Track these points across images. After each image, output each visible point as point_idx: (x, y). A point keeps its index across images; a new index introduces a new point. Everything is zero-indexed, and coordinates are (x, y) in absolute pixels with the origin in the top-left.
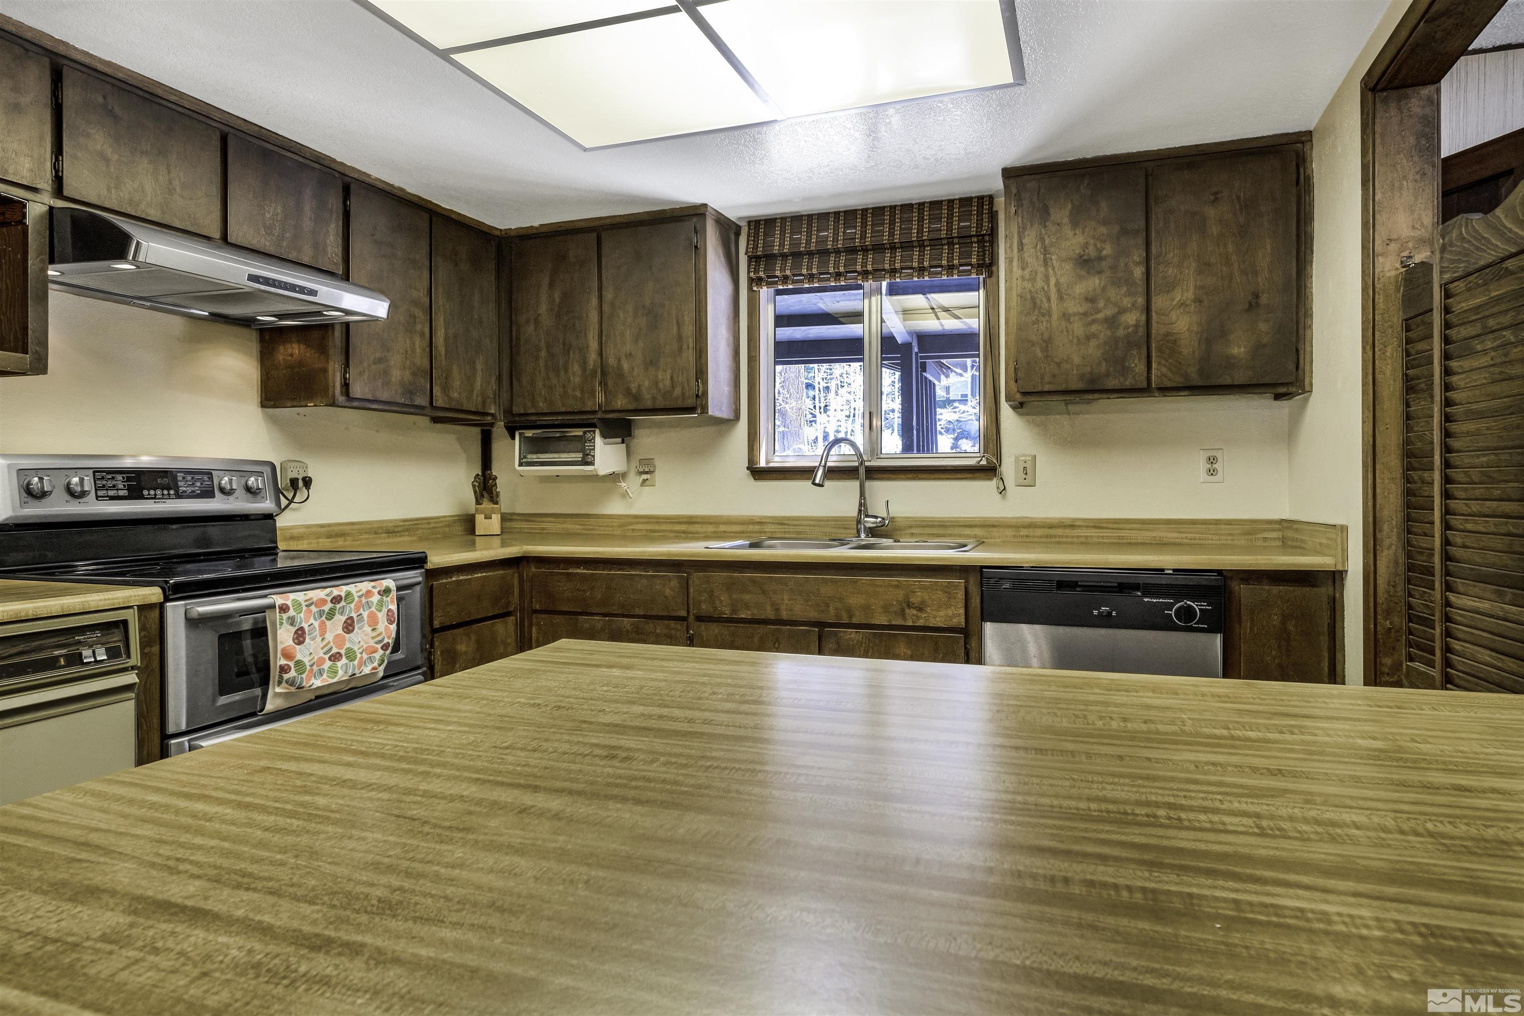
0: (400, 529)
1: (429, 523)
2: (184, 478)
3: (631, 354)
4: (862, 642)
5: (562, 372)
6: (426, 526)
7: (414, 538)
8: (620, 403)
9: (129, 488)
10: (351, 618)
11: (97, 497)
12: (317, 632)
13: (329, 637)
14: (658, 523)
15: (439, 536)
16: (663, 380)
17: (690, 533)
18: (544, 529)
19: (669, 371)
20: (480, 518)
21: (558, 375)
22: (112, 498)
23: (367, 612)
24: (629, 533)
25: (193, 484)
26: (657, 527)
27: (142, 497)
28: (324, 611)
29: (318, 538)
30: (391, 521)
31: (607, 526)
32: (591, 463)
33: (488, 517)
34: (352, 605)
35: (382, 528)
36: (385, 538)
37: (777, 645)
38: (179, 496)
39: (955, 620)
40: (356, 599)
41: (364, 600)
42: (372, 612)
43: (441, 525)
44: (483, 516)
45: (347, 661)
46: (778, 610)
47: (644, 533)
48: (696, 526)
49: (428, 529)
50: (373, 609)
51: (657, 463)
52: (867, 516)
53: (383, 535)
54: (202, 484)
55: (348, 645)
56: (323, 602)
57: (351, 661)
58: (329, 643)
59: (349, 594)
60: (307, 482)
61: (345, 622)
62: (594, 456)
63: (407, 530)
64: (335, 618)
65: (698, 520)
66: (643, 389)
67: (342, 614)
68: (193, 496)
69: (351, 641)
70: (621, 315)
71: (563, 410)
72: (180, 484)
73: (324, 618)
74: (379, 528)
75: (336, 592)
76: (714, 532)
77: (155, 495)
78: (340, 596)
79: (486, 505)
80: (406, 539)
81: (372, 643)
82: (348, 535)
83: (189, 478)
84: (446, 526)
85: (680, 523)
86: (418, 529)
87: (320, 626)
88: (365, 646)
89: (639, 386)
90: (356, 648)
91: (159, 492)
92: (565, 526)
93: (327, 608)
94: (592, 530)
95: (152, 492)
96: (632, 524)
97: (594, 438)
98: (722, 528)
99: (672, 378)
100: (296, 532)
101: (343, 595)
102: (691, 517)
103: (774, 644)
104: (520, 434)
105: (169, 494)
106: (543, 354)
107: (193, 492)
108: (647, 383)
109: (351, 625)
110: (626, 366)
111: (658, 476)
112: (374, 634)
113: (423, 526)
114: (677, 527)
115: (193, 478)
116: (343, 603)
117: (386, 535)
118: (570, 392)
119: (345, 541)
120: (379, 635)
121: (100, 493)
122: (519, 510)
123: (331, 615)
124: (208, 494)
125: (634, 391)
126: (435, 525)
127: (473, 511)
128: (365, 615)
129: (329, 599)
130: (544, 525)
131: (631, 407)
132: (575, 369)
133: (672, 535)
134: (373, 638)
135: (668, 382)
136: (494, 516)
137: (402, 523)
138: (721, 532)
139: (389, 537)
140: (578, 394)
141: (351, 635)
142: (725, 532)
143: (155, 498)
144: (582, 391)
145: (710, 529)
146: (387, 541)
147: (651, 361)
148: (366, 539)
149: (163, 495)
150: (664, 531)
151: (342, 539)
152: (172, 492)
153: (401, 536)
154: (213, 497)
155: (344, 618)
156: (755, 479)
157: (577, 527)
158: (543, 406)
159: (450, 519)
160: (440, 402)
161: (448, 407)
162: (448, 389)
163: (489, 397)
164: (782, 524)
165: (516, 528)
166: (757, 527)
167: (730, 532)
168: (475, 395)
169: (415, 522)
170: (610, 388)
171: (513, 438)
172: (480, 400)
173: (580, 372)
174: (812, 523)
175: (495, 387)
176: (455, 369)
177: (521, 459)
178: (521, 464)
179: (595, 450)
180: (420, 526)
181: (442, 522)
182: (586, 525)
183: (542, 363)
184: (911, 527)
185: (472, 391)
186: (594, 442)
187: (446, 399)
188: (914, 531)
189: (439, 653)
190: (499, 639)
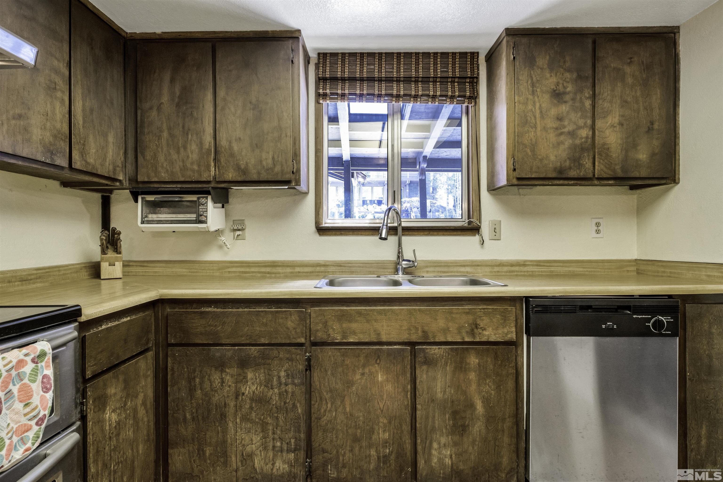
0: (33, 277)
1: (59, 270)
3: (240, 139)
4: (443, 355)
5: (182, 150)
6: (57, 273)
7: (47, 284)
8: (231, 176)
14: (249, 266)
15: (68, 281)
16: (266, 159)
17: (273, 273)
18: (156, 272)
19: (271, 153)
20: (104, 266)
21: (178, 153)
24: (227, 275)
26: (248, 270)
30: (23, 269)
31: (209, 269)
32: (204, 222)
33: (112, 265)
36: (17, 284)
37: (378, 362)
39: (509, 336)
43: (70, 272)
44: (107, 264)
46: (379, 334)
47: (237, 274)
48: (277, 268)
49: (59, 275)
51: (246, 223)
52: (404, 260)
53: (15, 282)
62: (206, 217)
63: (39, 277)
65: (280, 264)
66: (250, 165)
70: (233, 109)
71: (182, 179)
74: (12, 276)
76: (292, 273)
79: (111, 254)
80: (38, 284)
84: (73, 272)
85: (266, 266)
86: (49, 275)
89: (247, 163)
92: (174, 270)
94: (196, 272)
96: (228, 267)
97: (207, 203)
98: (297, 269)
99: (273, 158)
102: (274, 262)
103: (376, 361)
104: (142, 198)
106: (165, 134)
108: (253, 161)
110: (236, 147)
111: (248, 233)
113: (55, 273)
114: (263, 270)
117: (21, 283)
118: (189, 165)
122: (135, 258)
125: (243, 167)
126: (65, 272)
127: (99, 260)
130: (156, 270)
132: (193, 148)
133: (259, 275)
135: (270, 161)
136: (117, 263)
137: (34, 271)
138: (296, 272)
140: (196, 167)
142: (299, 272)
144: (199, 166)
145: (289, 270)
147: (257, 145)
150: (253, 272)
156: (320, 235)
157: (184, 270)
158: (164, 176)
159: (78, 266)
160: (78, 164)
161: (85, 170)
162: (85, 154)
163: (118, 166)
164: (341, 266)
165: (132, 272)
166: (323, 269)
167: (303, 272)
168: (107, 164)
169: (47, 270)
170: (223, 164)
171: (136, 201)
172: (111, 168)
173: (197, 150)
174: (362, 265)
175: (123, 159)
176: (91, 139)
177: (142, 218)
178: (143, 222)
179: (207, 211)
180: (52, 273)
181: (70, 269)
182: (191, 269)
183: (164, 142)
184: (427, 267)
185: (105, 159)
186: (207, 206)
187: (84, 163)
188: (429, 269)
189: (91, 402)
190: (141, 374)
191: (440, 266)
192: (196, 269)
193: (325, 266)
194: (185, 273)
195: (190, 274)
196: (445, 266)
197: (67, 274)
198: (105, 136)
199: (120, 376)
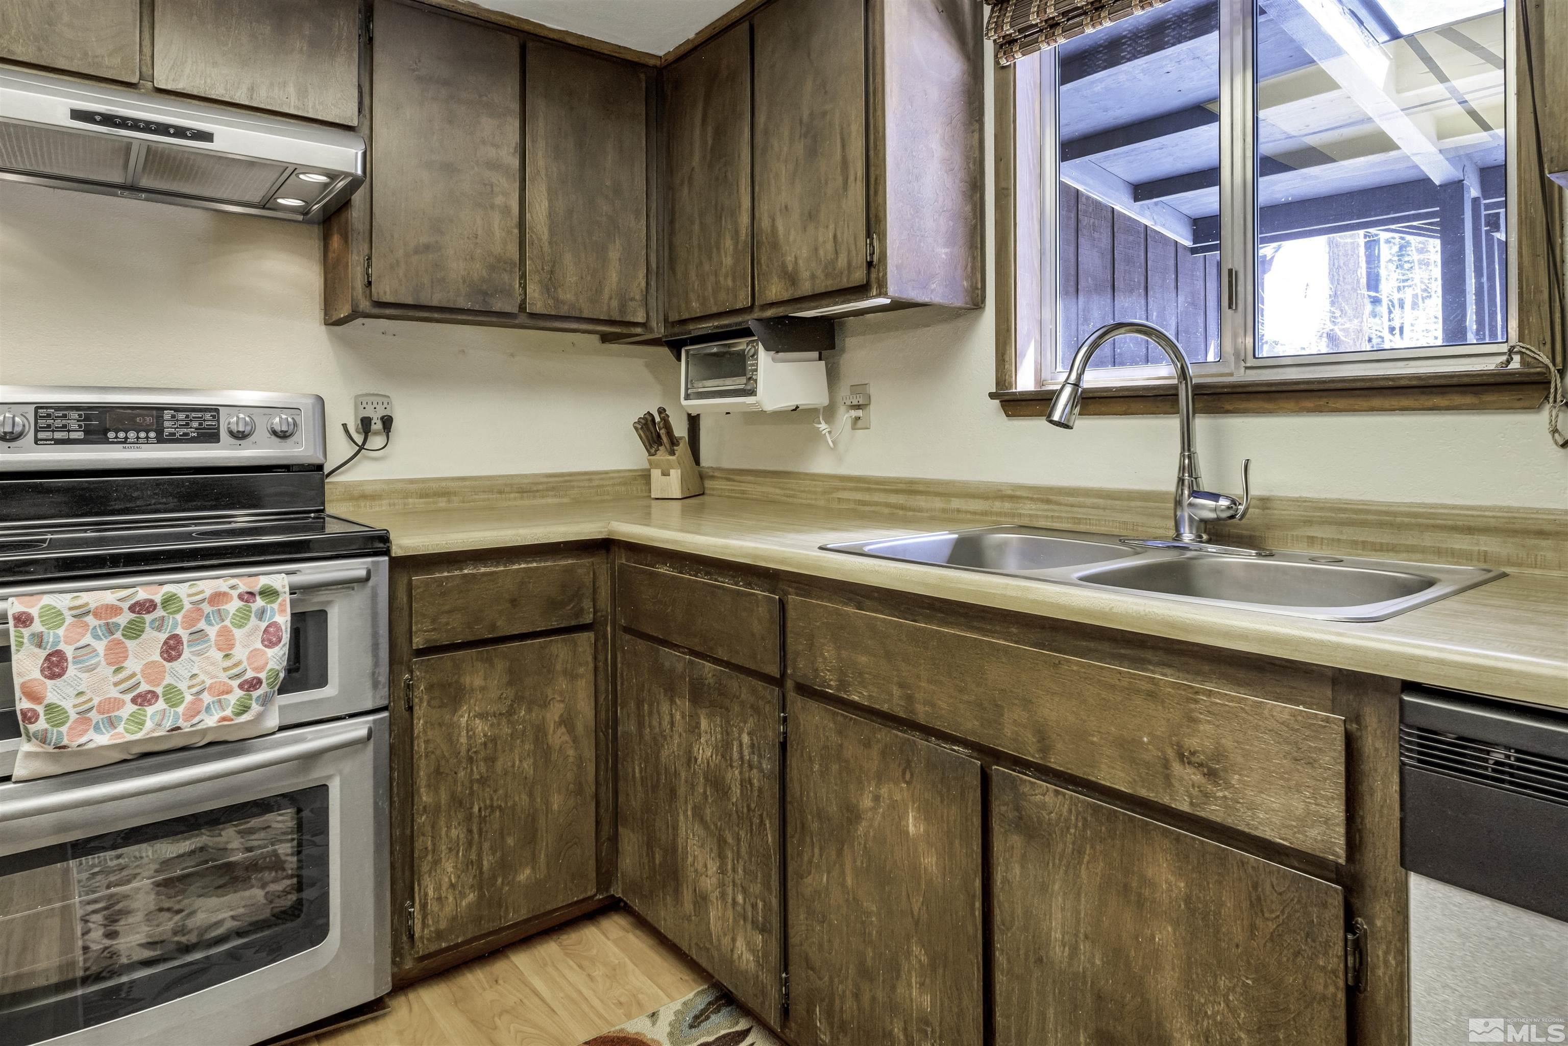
0: (541, 487)
1: (590, 480)
2: (173, 416)
3: (786, 207)
5: (714, 252)
7: (565, 500)
8: (775, 291)
9: (87, 432)
10: (176, 637)
11: (38, 441)
12: (101, 658)
13: (133, 665)
14: (869, 490)
15: (606, 497)
16: (824, 242)
17: (911, 509)
18: (743, 492)
19: (831, 227)
20: (656, 473)
21: (710, 257)
22: (59, 442)
23: (217, 628)
24: (835, 505)
25: (187, 424)
26: (867, 497)
27: (107, 441)
28: (117, 625)
29: (406, 497)
30: (526, 476)
31: (810, 492)
32: (752, 392)
33: (665, 474)
34: (179, 617)
35: (511, 485)
36: (515, 499)
38: (160, 440)
40: (187, 606)
41: (207, 608)
42: (226, 626)
43: (611, 482)
44: (660, 471)
45: (164, 706)
47: (852, 506)
48: (918, 497)
49: (590, 487)
50: (227, 623)
51: (870, 390)
52: (1198, 493)
53: (512, 495)
54: (200, 424)
55: (168, 680)
56: (114, 610)
57: (172, 706)
58: (133, 675)
59: (169, 601)
60: (387, 422)
61: (165, 643)
62: (756, 382)
63: (553, 489)
64: (144, 636)
65: (921, 488)
66: (800, 262)
67: (159, 629)
68: (185, 439)
69: (174, 675)
70: (776, 145)
71: (717, 310)
72: (166, 424)
73: (118, 635)
74: (506, 485)
75: (142, 594)
76: (944, 511)
77: (126, 438)
78: (152, 601)
79: (662, 455)
80: (550, 501)
81: (223, 677)
82: (455, 494)
83: (181, 416)
84: (620, 484)
85: (897, 492)
86: (573, 487)
87: (108, 649)
88: (208, 682)
89: (796, 259)
90: (183, 686)
91: (132, 435)
92: (765, 489)
93: (125, 618)
95: (122, 435)
96: (837, 489)
97: (756, 353)
98: (956, 503)
100: (369, 489)
101: (158, 599)
102: (911, 482)
104: (685, 353)
105: (147, 437)
106: (697, 227)
107: (186, 435)
108: (805, 252)
109: (173, 649)
110: (782, 228)
111: (873, 413)
112: (228, 663)
113: (582, 484)
114: (893, 499)
115: (187, 417)
116: (159, 613)
117: (517, 495)
118: (722, 280)
119: (449, 501)
120: (236, 665)
121: (43, 436)
122: (726, 465)
123: (134, 631)
124: (210, 436)
125: (790, 269)
126: (601, 483)
127: (647, 466)
128: (212, 632)
129: (126, 605)
131: (785, 296)
133: (886, 511)
134: (225, 670)
135: (829, 247)
136: (672, 472)
137: (545, 480)
138: (953, 511)
139: (522, 498)
140: (730, 282)
141: (175, 664)
142: (958, 511)
143: (125, 442)
144: (734, 279)
145: (938, 504)
146: (519, 503)
147: (811, 213)
148: (484, 500)
149: (138, 438)
150: (876, 504)
151: (445, 499)
152: (152, 435)
153: (543, 497)
154: (217, 440)
155: (163, 636)
156: (1006, 414)
157: (778, 491)
158: (696, 308)
159: (627, 474)
160: (538, 306)
161: (553, 313)
162: (555, 288)
163: (632, 299)
164: (1048, 501)
165: (717, 489)
166: (1007, 506)
167: (967, 512)
168: (606, 296)
169: (566, 478)
170: (764, 267)
171: (679, 359)
172: (615, 303)
174: (1101, 502)
175: (643, 284)
176: (568, 258)
177: (687, 389)
178: (687, 397)
179: (756, 370)
180: (575, 484)
181: (613, 478)
182: (786, 489)
184: (1309, 522)
185: (599, 291)
186: (757, 359)
187: (551, 302)
188: (1316, 532)
189: (422, 688)
190: (559, 667)
191: (1364, 524)
192: (793, 490)
193: (1012, 498)
194: (778, 497)
195: (785, 498)
196: (1381, 525)
197: (606, 486)
198: (601, 251)
199: (496, 661)
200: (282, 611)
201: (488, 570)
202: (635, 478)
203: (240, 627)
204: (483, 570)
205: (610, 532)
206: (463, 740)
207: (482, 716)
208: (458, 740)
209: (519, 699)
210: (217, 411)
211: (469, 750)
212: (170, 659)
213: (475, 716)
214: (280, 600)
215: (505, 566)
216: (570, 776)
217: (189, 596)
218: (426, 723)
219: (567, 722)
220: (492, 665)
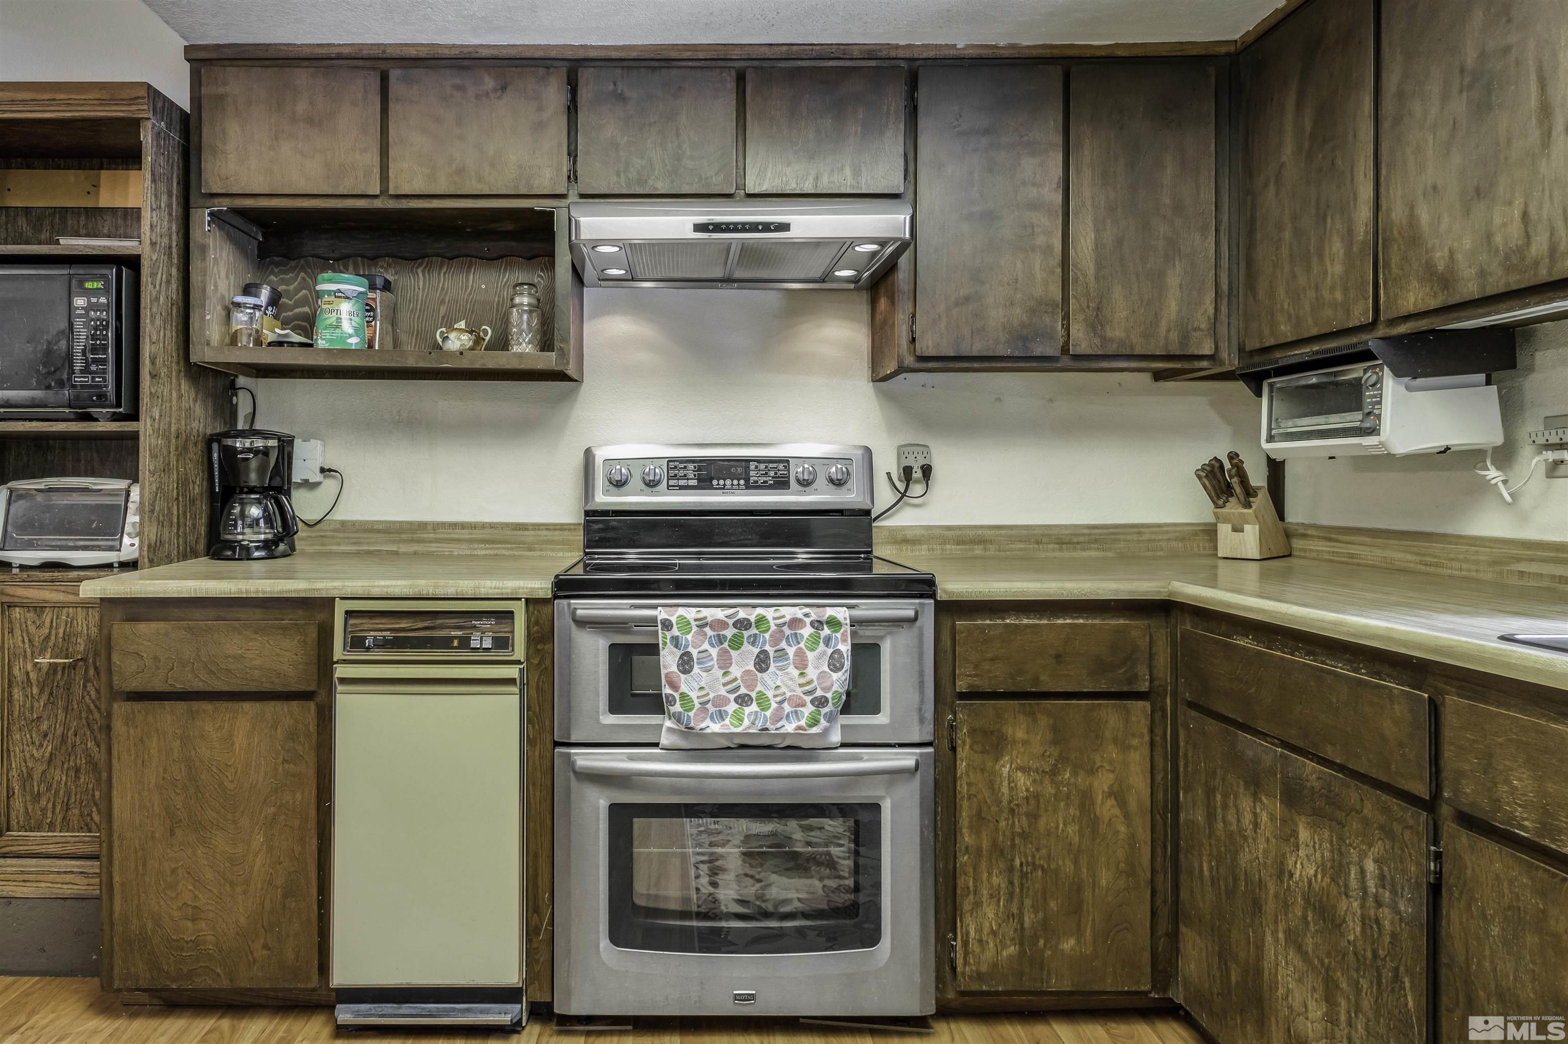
0: (1081, 539)
1: (1139, 533)
2: (756, 467)
3: (1435, 188)
5: (1315, 260)
6: (1135, 537)
7: (1110, 554)
8: (1412, 300)
9: (700, 480)
10: (764, 652)
11: (668, 486)
13: (735, 671)
15: (1161, 553)
18: (1352, 556)
19: (1519, 203)
20: (1224, 529)
21: (1308, 270)
22: (682, 488)
23: (794, 648)
24: (1515, 581)
25: (767, 473)
27: (711, 487)
28: (725, 637)
29: (944, 543)
30: (1066, 527)
31: (1466, 561)
32: (1373, 431)
33: (1237, 529)
34: (767, 636)
35: (1049, 535)
36: (1054, 550)
38: (748, 487)
40: (773, 628)
41: (787, 631)
42: (801, 649)
43: (1165, 537)
44: (1229, 526)
45: (758, 709)
49: (1138, 541)
50: (802, 645)
53: (1051, 546)
54: (776, 473)
55: (760, 687)
56: (723, 624)
57: (762, 710)
58: (734, 679)
59: (761, 620)
60: (929, 472)
61: (757, 656)
62: (1379, 417)
63: (1096, 541)
64: (743, 648)
66: (1459, 257)
67: (753, 644)
68: (764, 486)
69: (764, 683)
71: (1315, 331)
72: (752, 473)
73: (726, 645)
74: (1043, 535)
75: (742, 614)
77: (725, 485)
78: (748, 620)
79: (1233, 508)
80: (1093, 554)
81: (799, 691)
82: (991, 542)
83: (763, 466)
84: (1176, 539)
86: (1119, 540)
87: (719, 655)
88: (789, 694)
89: (1451, 252)
91: (728, 482)
92: (1387, 554)
93: (730, 632)
94: (1437, 565)
95: (722, 482)
96: (1519, 560)
97: (1380, 380)
99: (1525, 215)
100: (910, 534)
101: (753, 619)
104: (1269, 386)
105: (739, 485)
106: (1288, 234)
107: (765, 482)
108: (1467, 243)
109: (763, 662)
110: (1424, 215)
112: (802, 681)
113: (1129, 537)
115: (767, 467)
116: (753, 631)
117: (1056, 546)
118: (1326, 294)
119: (985, 549)
120: (809, 683)
121: (672, 482)
123: (736, 643)
124: (783, 483)
125: (1441, 267)
126: (1153, 537)
127: (1212, 519)
128: (791, 651)
129: (731, 622)
130: (1353, 549)
131: (1433, 304)
132: (1334, 249)
134: (801, 685)
135: (1515, 229)
136: (1247, 527)
137: (1087, 531)
139: (1061, 550)
140: (1339, 296)
141: (764, 675)
143: (723, 489)
144: (1345, 290)
146: (1057, 554)
147: (1477, 190)
148: (1020, 550)
149: (732, 485)
151: (981, 547)
152: (742, 482)
153: (1084, 550)
154: (789, 487)
155: (756, 651)
157: (1409, 557)
158: (1286, 332)
159: (1186, 528)
160: (1084, 346)
161: (1099, 353)
162: (1102, 325)
163: (1198, 329)
165: (1311, 550)
168: (1163, 330)
169: (1111, 530)
170: (1395, 270)
171: (1259, 394)
172: (1174, 335)
173: (1342, 251)
175: (1212, 310)
176: (1117, 293)
177: (1270, 429)
178: (1271, 439)
179: (1380, 403)
180: (1122, 537)
181: (1167, 532)
182: (1424, 555)
183: (1285, 251)
185: (1155, 323)
186: (1381, 389)
187: (1096, 340)
189: (965, 731)
190: (1108, 734)
192: (1435, 557)
194: (1412, 565)
195: (1422, 568)
197: (1159, 540)
198: (1158, 278)
199: (1039, 716)
200: (844, 641)
201: (1031, 622)
202: (1195, 534)
203: (812, 650)
204: (1025, 621)
205: (1171, 593)
206: (1005, 790)
207: (1023, 769)
208: (999, 789)
209: (1063, 759)
210: (788, 462)
211: (1010, 802)
212: (762, 670)
213: (1017, 769)
214: (842, 630)
215: (1049, 620)
216: (1121, 854)
217: (775, 619)
218: (968, 765)
219: (1118, 794)
220: (1035, 720)
